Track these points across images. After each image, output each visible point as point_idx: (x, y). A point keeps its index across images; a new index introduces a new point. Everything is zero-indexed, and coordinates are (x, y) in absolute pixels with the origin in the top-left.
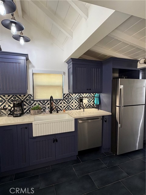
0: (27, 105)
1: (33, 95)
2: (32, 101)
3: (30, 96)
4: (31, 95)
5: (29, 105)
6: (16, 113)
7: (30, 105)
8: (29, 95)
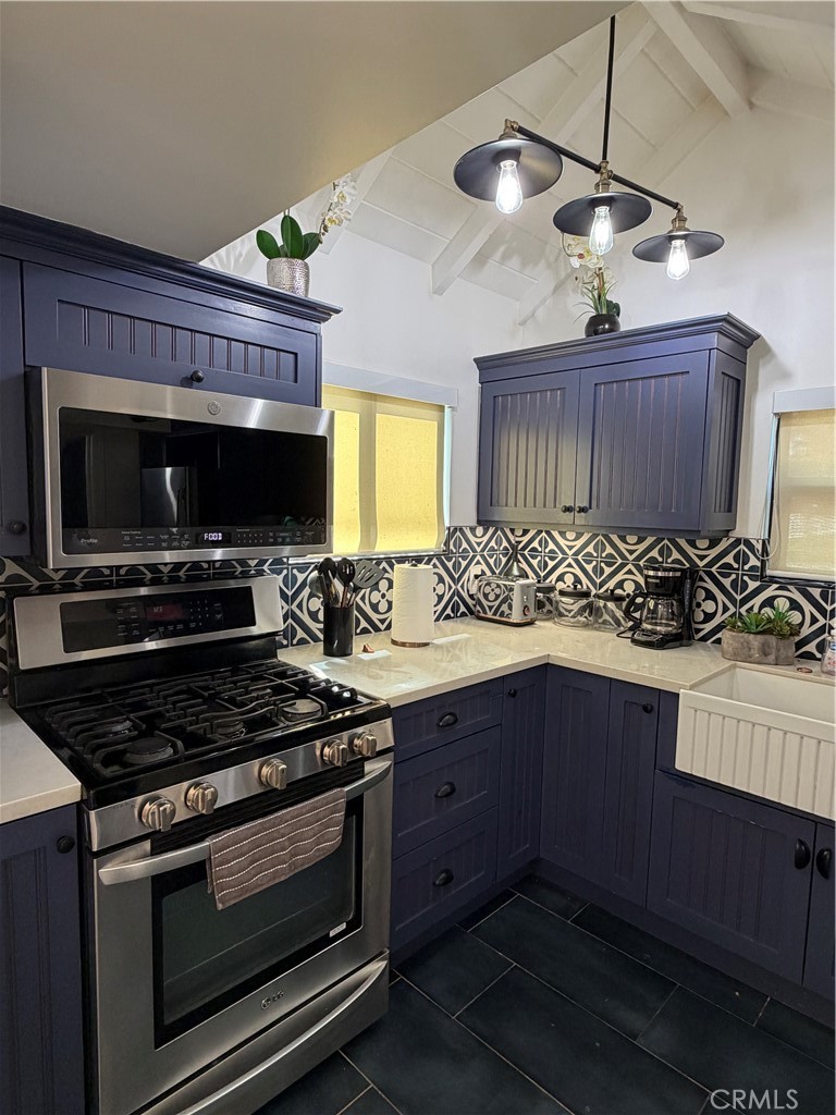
0: (720, 596)
1: (759, 547)
2: (751, 577)
3: (742, 547)
4: (748, 543)
5: (733, 601)
6: (649, 627)
7: (739, 598)
8: (738, 541)
